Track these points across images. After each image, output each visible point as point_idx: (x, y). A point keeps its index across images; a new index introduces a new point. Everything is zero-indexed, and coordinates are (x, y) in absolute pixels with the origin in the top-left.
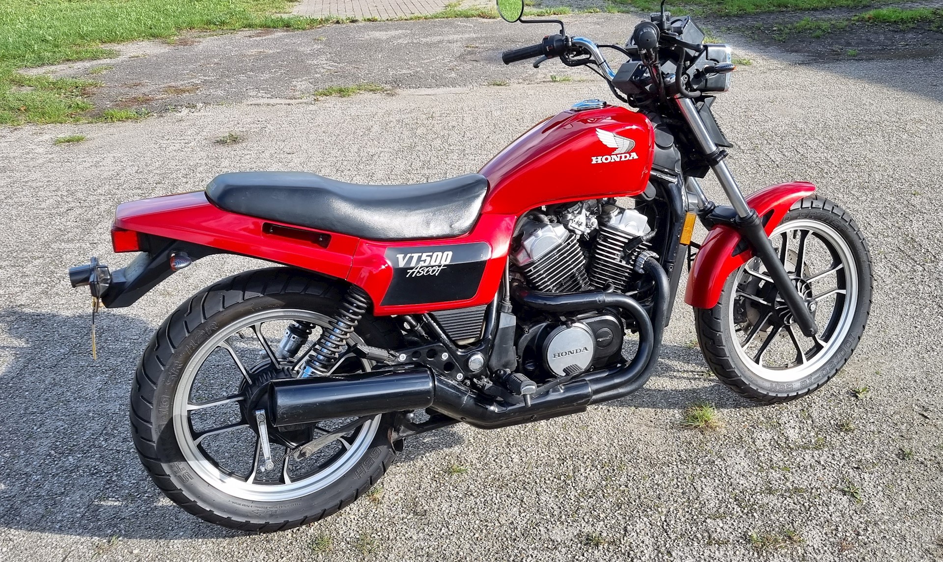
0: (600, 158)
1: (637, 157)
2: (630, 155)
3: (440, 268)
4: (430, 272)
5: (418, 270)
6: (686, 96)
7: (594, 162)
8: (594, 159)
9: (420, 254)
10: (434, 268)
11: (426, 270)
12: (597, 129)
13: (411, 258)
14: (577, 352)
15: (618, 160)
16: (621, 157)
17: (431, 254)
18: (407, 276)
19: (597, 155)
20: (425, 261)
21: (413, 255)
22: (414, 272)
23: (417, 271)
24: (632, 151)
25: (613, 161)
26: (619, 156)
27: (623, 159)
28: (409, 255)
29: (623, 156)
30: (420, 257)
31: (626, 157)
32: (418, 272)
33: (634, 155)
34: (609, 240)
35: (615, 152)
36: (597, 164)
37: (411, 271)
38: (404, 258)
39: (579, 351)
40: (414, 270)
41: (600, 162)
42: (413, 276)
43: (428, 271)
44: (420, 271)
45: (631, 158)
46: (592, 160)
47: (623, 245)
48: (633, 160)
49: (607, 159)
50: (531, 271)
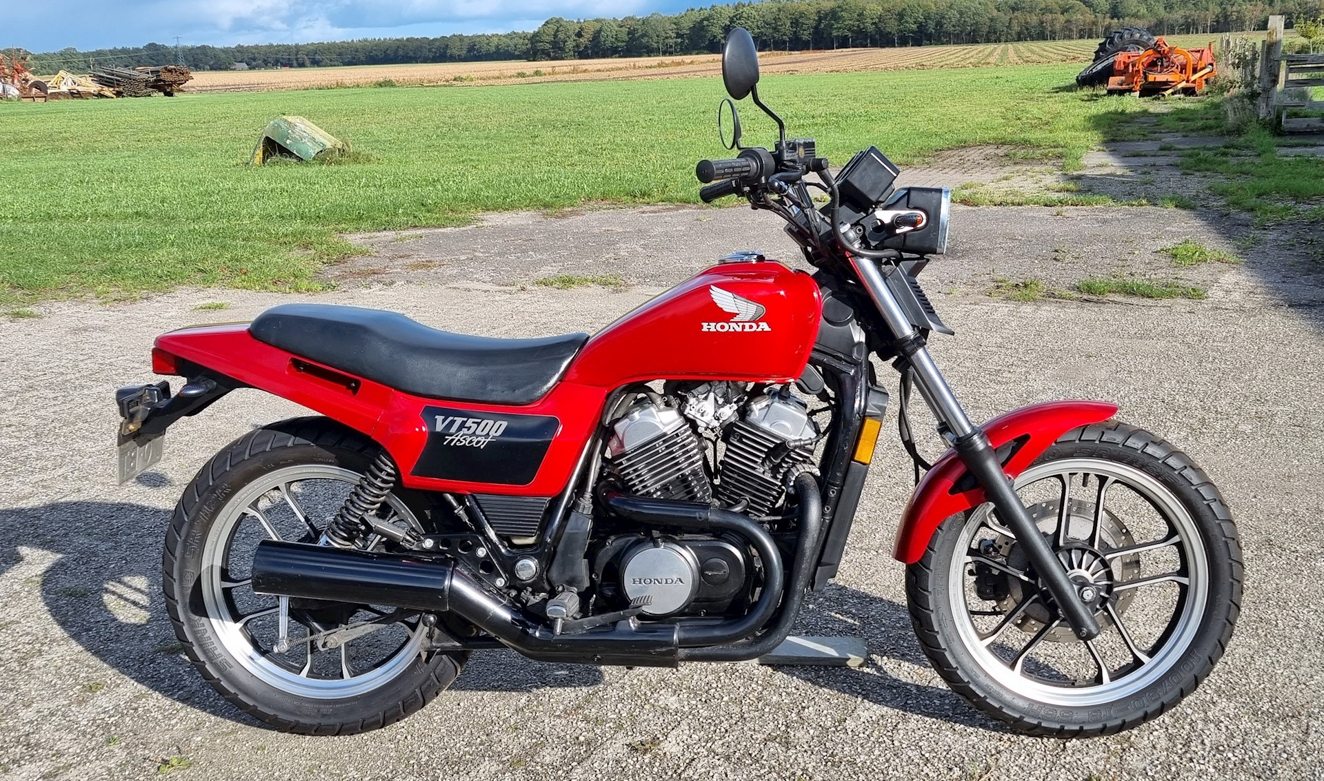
0: (713, 324)
1: (770, 330)
2: (758, 326)
3: (487, 440)
4: (474, 443)
5: (458, 437)
6: (862, 256)
7: (705, 329)
8: (705, 325)
9: (465, 419)
10: (479, 439)
11: (469, 440)
12: (712, 287)
13: (453, 422)
14: (666, 583)
15: (739, 330)
16: (744, 327)
17: (480, 420)
18: (445, 443)
19: (709, 321)
20: (469, 428)
21: (455, 418)
22: (453, 439)
23: (457, 439)
24: (762, 320)
25: (731, 330)
26: (741, 324)
27: (747, 329)
28: (451, 418)
29: (747, 325)
30: (464, 422)
31: (751, 327)
32: (459, 440)
33: (764, 326)
34: (744, 440)
35: (736, 319)
36: (709, 333)
37: (450, 438)
38: (444, 421)
39: (670, 581)
40: (453, 437)
41: (713, 330)
42: (452, 444)
43: (471, 442)
44: (461, 440)
45: (759, 329)
46: (702, 327)
47: (766, 450)
48: (763, 332)
49: (723, 327)
50: (621, 464)
